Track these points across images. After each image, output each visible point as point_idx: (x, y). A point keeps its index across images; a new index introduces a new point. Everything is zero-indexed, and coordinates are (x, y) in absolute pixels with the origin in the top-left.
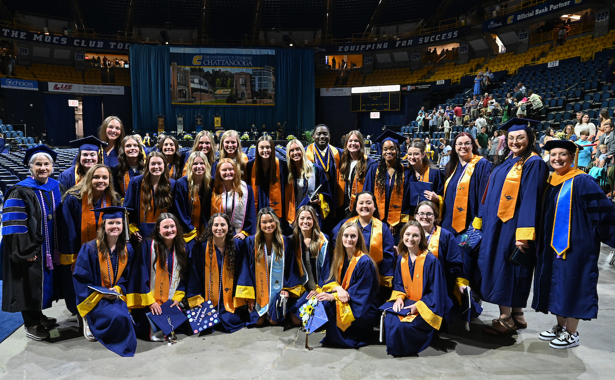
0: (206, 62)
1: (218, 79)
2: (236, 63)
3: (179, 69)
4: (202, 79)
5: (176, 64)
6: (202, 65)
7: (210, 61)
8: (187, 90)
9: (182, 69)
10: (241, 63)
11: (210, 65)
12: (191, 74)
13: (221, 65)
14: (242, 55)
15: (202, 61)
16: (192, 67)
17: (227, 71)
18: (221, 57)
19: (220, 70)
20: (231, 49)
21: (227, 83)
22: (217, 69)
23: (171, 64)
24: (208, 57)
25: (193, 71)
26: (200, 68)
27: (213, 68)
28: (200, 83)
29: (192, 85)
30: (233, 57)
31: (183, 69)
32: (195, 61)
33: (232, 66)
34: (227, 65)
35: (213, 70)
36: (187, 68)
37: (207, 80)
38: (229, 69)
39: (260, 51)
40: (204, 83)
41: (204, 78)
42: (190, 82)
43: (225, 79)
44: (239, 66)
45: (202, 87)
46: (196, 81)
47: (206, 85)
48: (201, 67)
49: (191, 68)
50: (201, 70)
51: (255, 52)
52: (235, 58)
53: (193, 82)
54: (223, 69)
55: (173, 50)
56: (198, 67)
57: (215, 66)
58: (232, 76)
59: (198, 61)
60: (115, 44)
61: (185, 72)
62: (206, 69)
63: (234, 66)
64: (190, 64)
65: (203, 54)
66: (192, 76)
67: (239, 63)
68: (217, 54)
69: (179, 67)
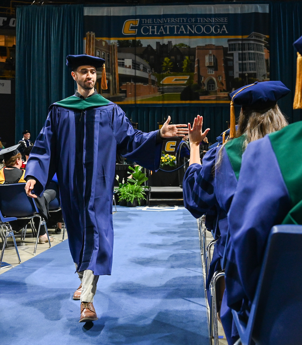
0: (146, 30)
1: (166, 59)
2: (199, 29)
3: (98, 44)
4: (138, 59)
5: (93, 34)
6: (139, 35)
7: (153, 28)
8: (111, 78)
9: (104, 43)
10: (208, 29)
11: (153, 35)
12: (119, 51)
13: (172, 34)
14: (210, 16)
15: (139, 28)
16: (122, 39)
17: (182, 45)
18: (173, 20)
19: (170, 43)
20: (190, 6)
21: (182, 65)
22: (165, 41)
23: (84, 36)
24: (150, 21)
25: (123, 46)
26: (134, 41)
27: (158, 39)
28: (135, 66)
29: (120, 71)
30: (193, 20)
31: (106, 43)
32: (127, 29)
33: (191, 34)
34: (182, 34)
35: (158, 43)
36: (113, 41)
37: (148, 60)
38: (185, 41)
39: (242, 8)
40: (141, 67)
41: (142, 56)
42: (116, 64)
43: (179, 57)
44: (203, 34)
45: (139, 73)
46: (128, 62)
47: (145, 70)
48: (137, 39)
49: (119, 41)
50: (136, 44)
51: (232, 9)
52: (196, 21)
53: (122, 65)
54: (175, 41)
55: (88, 11)
56: (131, 39)
57: (162, 35)
58: (191, 52)
59: (132, 28)
60: (6, 19)
61: (109, 47)
62: (145, 42)
63: (195, 35)
64: (118, 34)
65: (141, 17)
66: (122, 55)
67: (203, 29)
68: (165, 16)
69: (99, 39)
